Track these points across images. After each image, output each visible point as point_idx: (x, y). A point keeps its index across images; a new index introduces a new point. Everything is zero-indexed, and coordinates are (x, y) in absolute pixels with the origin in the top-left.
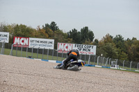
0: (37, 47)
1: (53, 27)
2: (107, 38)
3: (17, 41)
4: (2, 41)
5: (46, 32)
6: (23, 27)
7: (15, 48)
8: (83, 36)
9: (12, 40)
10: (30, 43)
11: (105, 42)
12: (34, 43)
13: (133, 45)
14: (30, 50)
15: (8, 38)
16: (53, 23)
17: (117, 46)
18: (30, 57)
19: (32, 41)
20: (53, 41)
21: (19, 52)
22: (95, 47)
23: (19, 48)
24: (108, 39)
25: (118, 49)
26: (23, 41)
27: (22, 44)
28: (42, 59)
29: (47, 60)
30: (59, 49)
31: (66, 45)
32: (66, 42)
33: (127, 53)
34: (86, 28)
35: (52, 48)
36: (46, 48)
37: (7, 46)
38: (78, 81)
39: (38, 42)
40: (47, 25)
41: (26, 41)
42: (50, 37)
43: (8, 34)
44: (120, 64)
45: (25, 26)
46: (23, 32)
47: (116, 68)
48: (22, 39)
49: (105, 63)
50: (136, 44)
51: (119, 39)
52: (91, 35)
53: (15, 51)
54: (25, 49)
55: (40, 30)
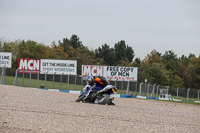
0: (52, 72)
1: (74, 42)
2: (153, 56)
3: (24, 64)
4: (2, 66)
5: (65, 51)
6: (31, 44)
7: (20, 75)
8: (118, 55)
9: (16, 64)
10: (42, 67)
11: (151, 62)
12: (48, 66)
13: (190, 66)
14: (42, 77)
15: (10, 61)
16: (74, 37)
17: (168, 68)
18: (42, 87)
19: (45, 64)
20: (75, 62)
21: (26, 80)
22: (136, 69)
23: (26, 75)
24: (155, 57)
25: (169, 71)
26: (32, 65)
27: (31, 68)
28: (61, 89)
29: (67, 90)
30: (83, 74)
31: (94, 68)
32: (94, 63)
33: (181, 77)
34: (123, 43)
35: (75, 73)
36: (66, 73)
37: (10, 72)
38: (111, 119)
39: (54, 65)
40: (66, 40)
41: (36, 65)
42: (70, 57)
43: (10, 55)
44: (172, 93)
45: (34, 43)
46: (33, 51)
47: (166, 99)
48: (31, 61)
49: (150, 92)
50: (194, 63)
51: (170, 57)
52: (129, 53)
53: (20, 79)
54: (36, 76)
55: (56, 47)
